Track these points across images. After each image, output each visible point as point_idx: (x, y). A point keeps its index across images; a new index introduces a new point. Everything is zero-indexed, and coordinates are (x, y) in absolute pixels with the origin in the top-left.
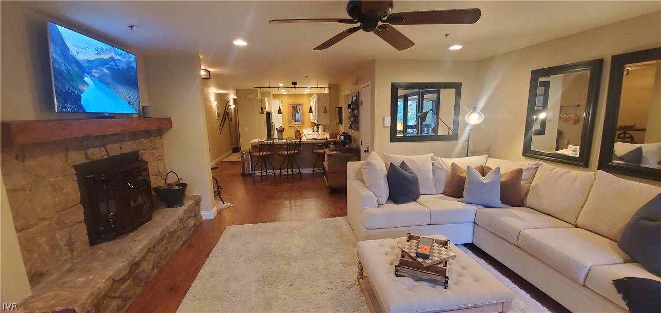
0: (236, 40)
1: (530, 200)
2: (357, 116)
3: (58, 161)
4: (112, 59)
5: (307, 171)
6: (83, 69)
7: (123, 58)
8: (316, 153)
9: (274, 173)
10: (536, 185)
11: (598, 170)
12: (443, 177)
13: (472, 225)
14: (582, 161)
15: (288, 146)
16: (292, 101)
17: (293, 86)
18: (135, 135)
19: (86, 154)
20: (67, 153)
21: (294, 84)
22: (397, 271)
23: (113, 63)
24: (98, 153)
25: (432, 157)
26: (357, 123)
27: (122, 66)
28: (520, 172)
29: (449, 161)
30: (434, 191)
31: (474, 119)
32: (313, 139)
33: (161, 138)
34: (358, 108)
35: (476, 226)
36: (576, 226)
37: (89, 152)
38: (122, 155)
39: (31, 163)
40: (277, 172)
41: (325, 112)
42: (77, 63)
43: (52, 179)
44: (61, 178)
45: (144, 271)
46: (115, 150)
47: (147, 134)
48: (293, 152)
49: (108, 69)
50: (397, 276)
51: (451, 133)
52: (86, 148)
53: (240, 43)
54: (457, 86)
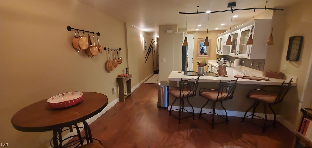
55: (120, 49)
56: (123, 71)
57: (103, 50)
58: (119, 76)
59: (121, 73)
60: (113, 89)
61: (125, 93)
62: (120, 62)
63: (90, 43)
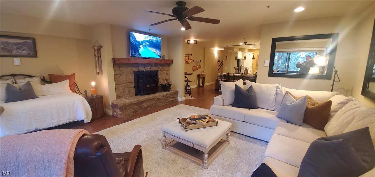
3: (129, 69)
4: (151, 40)
6: (140, 43)
7: (154, 39)
17: (245, 44)
18: (156, 65)
19: (138, 69)
20: (132, 68)
23: (151, 41)
24: (142, 69)
27: (154, 41)
30: (273, 109)
33: (169, 67)
37: (139, 68)
38: (151, 71)
39: (121, 69)
42: (138, 42)
43: (127, 74)
44: (129, 74)
45: (143, 106)
46: (148, 69)
47: (162, 65)
49: (148, 43)
52: (138, 67)
55: (200, 61)
56: (201, 72)
57: (193, 61)
58: (199, 74)
59: (200, 73)
60: (195, 80)
61: (201, 84)
62: (200, 68)
63: (189, 59)
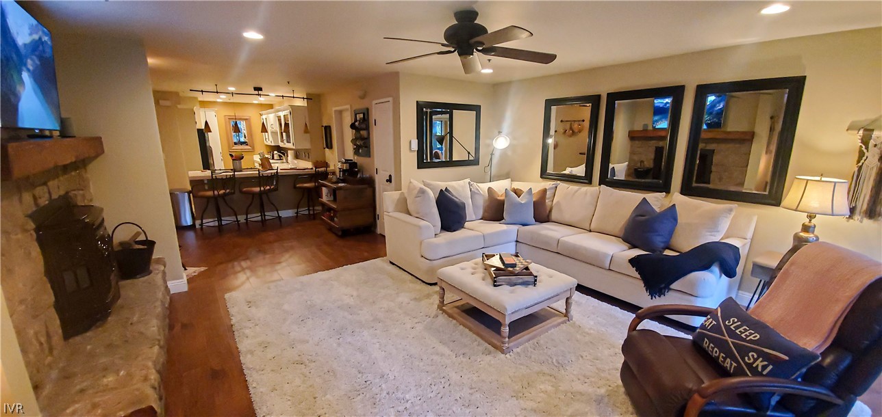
0: (246, 32)
1: (554, 216)
2: (366, 138)
5: (286, 213)
8: (300, 188)
9: (237, 221)
10: (558, 202)
11: (600, 185)
12: (481, 202)
13: (514, 243)
14: (587, 179)
15: (261, 180)
16: (230, 112)
17: (256, 92)
20: (21, 196)
21: (260, 89)
22: (495, 281)
24: (43, 196)
25: (469, 183)
26: (366, 147)
28: (545, 191)
29: (484, 187)
30: (474, 218)
31: (501, 143)
32: (291, 169)
33: (86, 172)
34: (367, 129)
35: (518, 244)
36: (590, 231)
40: (242, 218)
41: (306, 131)
46: (55, 190)
48: (268, 187)
50: (495, 286)
51: (471, 158)
52: (33, 187)
53: (253, 35)
54: (476, 109)
